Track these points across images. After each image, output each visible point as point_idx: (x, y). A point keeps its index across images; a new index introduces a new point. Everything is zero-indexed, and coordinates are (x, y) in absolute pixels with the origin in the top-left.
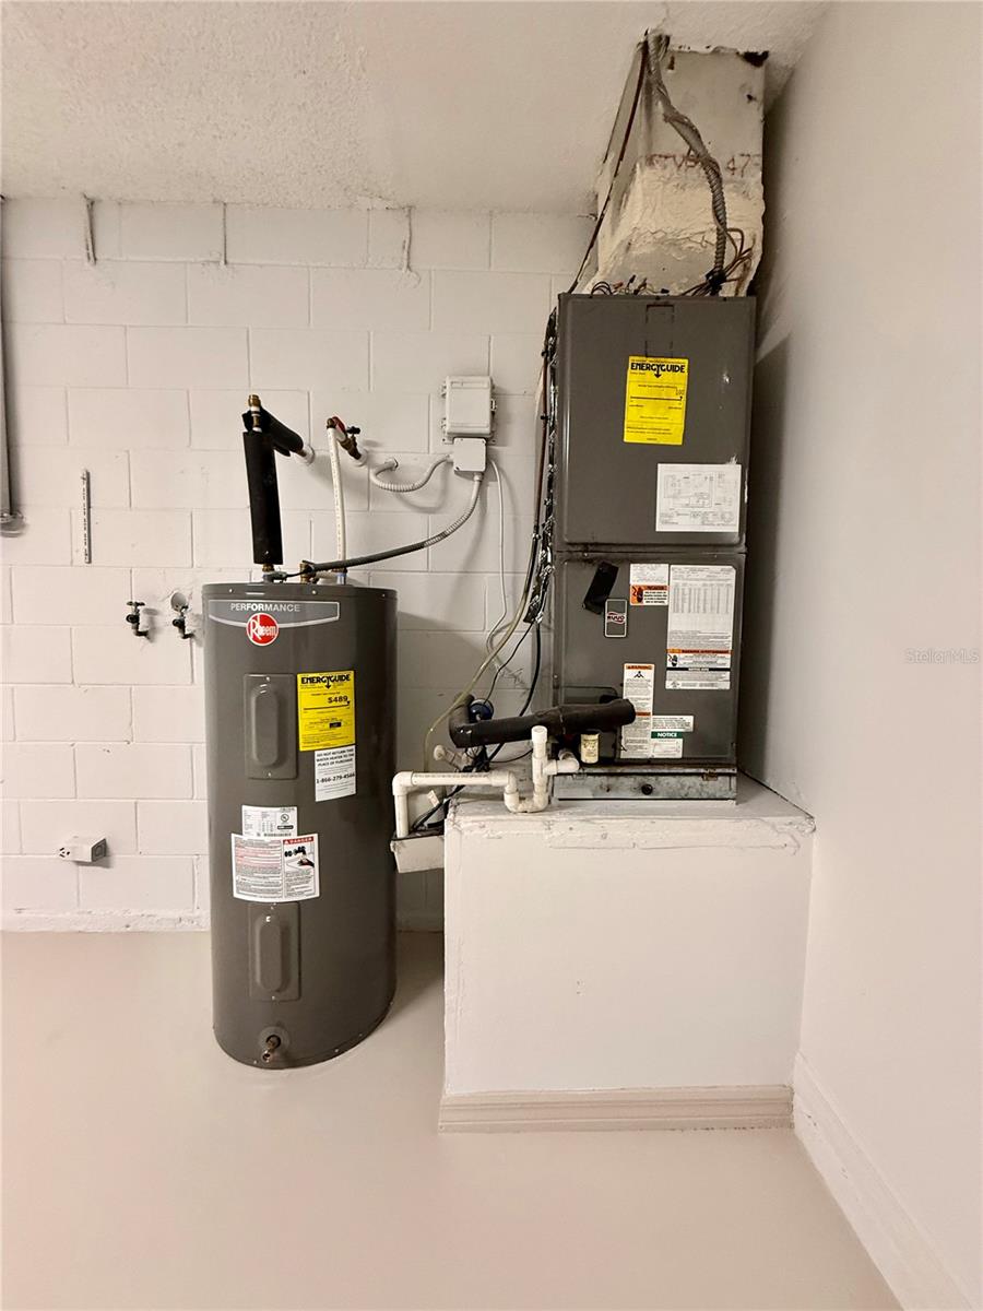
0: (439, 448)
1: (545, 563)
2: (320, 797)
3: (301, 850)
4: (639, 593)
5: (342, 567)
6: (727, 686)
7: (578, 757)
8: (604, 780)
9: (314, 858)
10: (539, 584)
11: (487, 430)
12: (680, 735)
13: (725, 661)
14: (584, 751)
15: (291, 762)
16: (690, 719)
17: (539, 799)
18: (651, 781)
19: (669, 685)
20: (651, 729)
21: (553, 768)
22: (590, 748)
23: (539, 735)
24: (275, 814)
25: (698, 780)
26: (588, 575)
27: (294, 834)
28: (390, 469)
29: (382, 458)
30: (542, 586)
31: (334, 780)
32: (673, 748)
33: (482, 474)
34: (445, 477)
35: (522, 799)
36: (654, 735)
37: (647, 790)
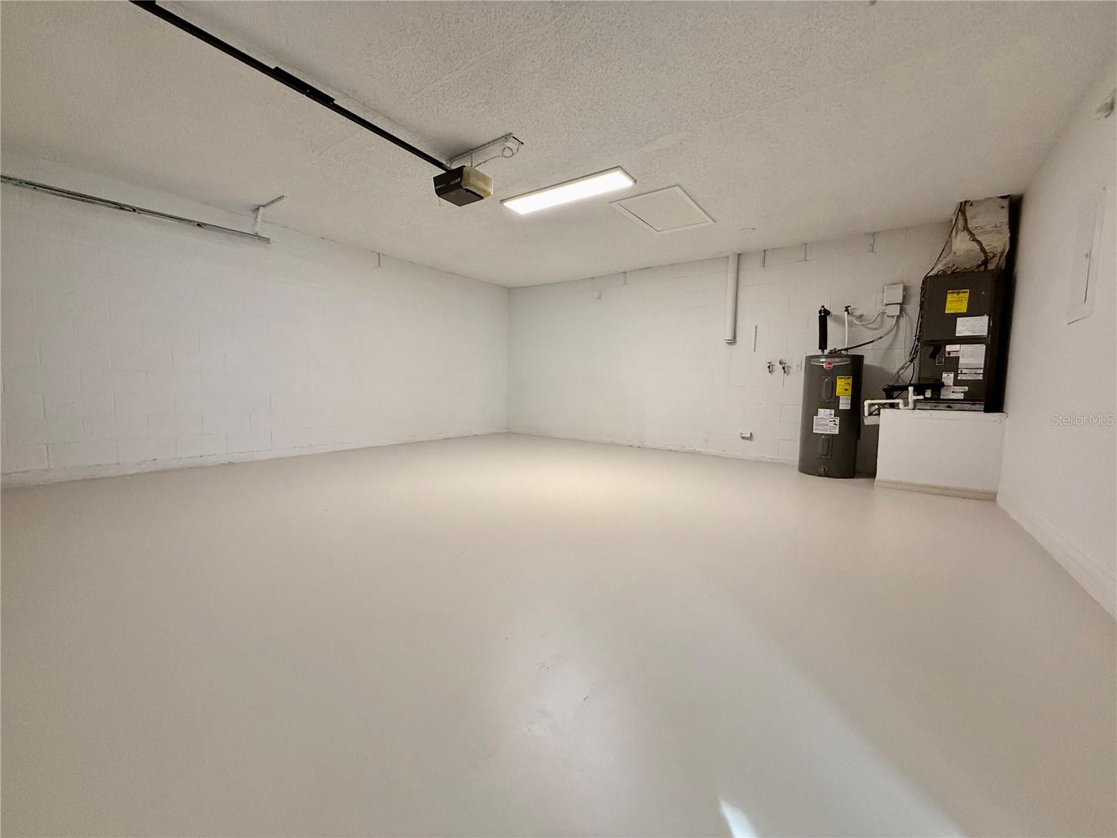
0: (880, 308)
1: (917, 346)
2: (841, 408)
3: (835, 421)
4: (949, 353)
5: (846, 350)
6: (981, 378)
7: (924, 395)
8: (934, 404)
9: (838, 423)
10: (915, 351)
11: (901, 302)
12: (962, 392)
13: (982, 371)
14: (926, 394)
15: (834, 398)
16: (967, 388)
17: (911, 406)
18: (952, 405)
19: (959, 378)
20: (952, 390)
21: (915, 398)
22: (928, 394)
23: (911, 389)
24: (828, 411)
25: (969, 405)
26: (931, 349)
27: (833, 416)
28: (861, 316)
29: (858, 313)
30: (916, 352)
31: (845, 404)
32: (961, 396)
33: (898, 316)
34: (882, 318)
35: (905, 406)
36: (953, 392)
37: (949, 407)
